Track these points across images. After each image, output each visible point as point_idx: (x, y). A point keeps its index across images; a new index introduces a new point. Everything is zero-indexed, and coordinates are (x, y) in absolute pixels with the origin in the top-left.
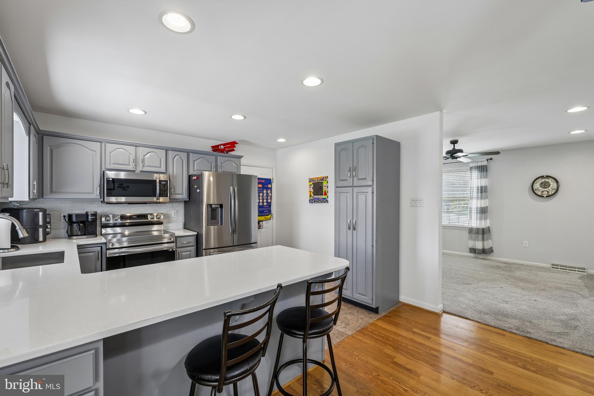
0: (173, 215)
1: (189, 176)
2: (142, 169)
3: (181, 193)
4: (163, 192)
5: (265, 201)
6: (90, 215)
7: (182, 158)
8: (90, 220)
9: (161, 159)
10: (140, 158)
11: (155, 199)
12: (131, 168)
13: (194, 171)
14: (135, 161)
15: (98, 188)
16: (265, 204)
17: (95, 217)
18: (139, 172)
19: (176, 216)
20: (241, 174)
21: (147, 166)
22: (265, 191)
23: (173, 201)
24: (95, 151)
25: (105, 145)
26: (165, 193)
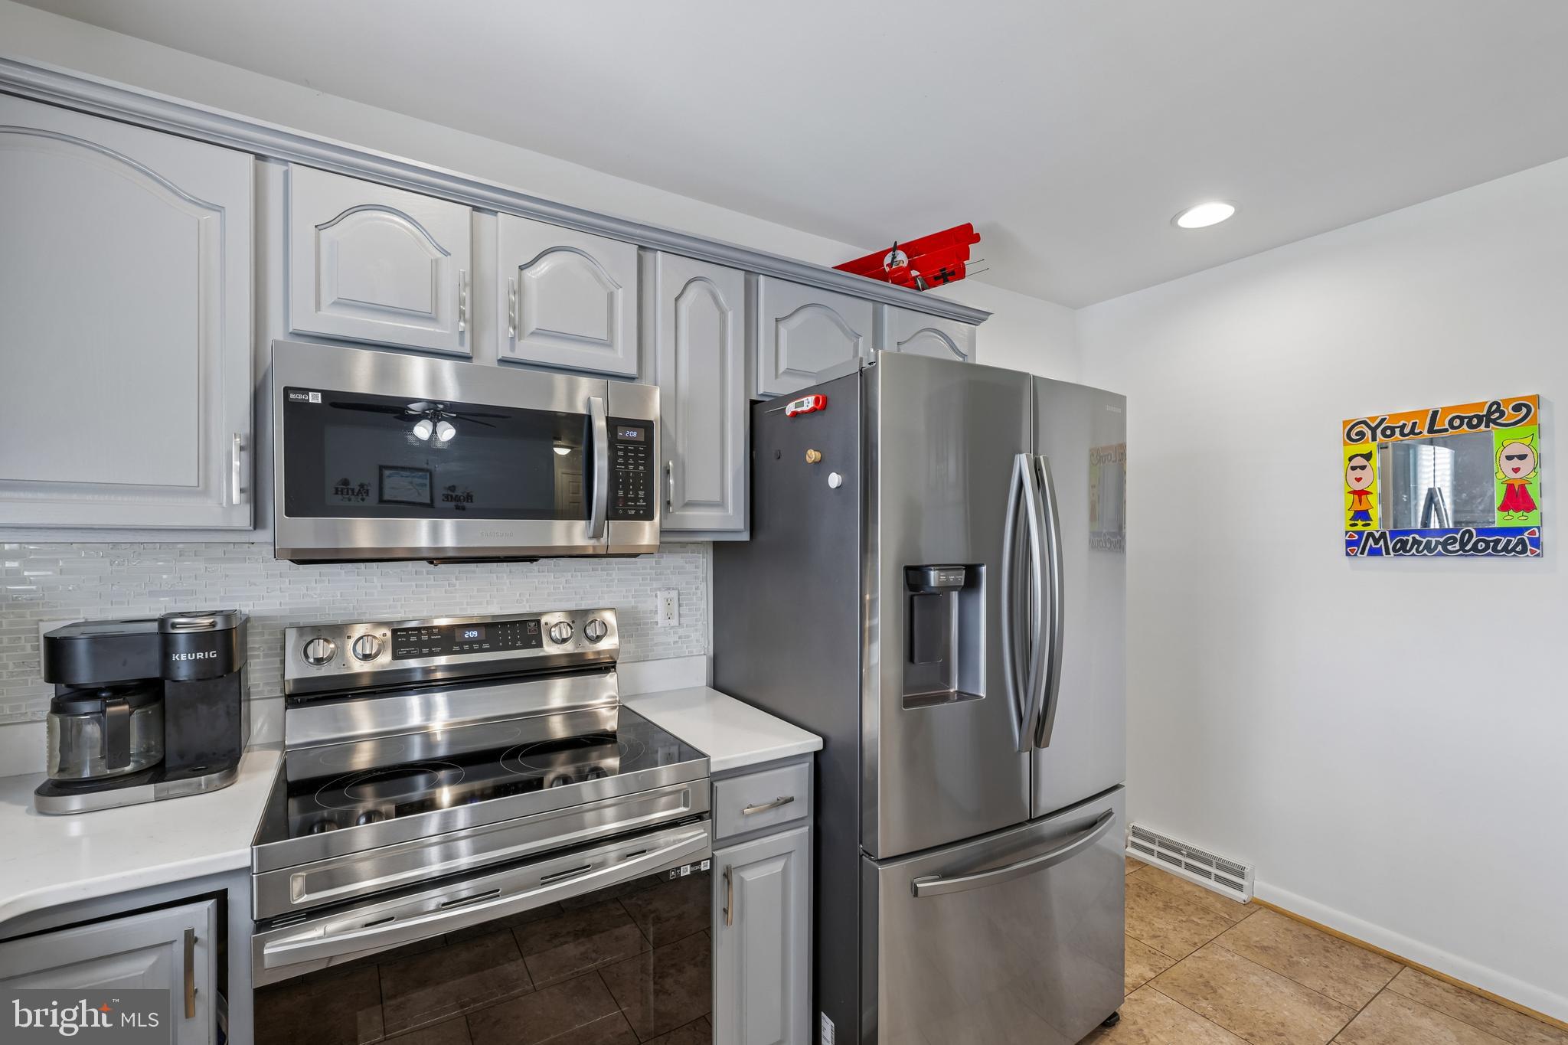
0: (660, 618)
1: (753, 403)
2: (513, 348)
3: (717, 498)
4: (626, 493)
6: (182, 643)
7: (722, 298)
8: (183, 673)
9: (611, 297)
10: (500, 273)
11: (574, 533)
12: (445, 333)
13: (777, 376)
15: (236, 463)
17: (213, 655)
18: (496, 365)
19: (674, 622)
21: (538, 333)
23: (673, 539)
24: (219, 209)
25: (286, 174)
26: (636, 499)
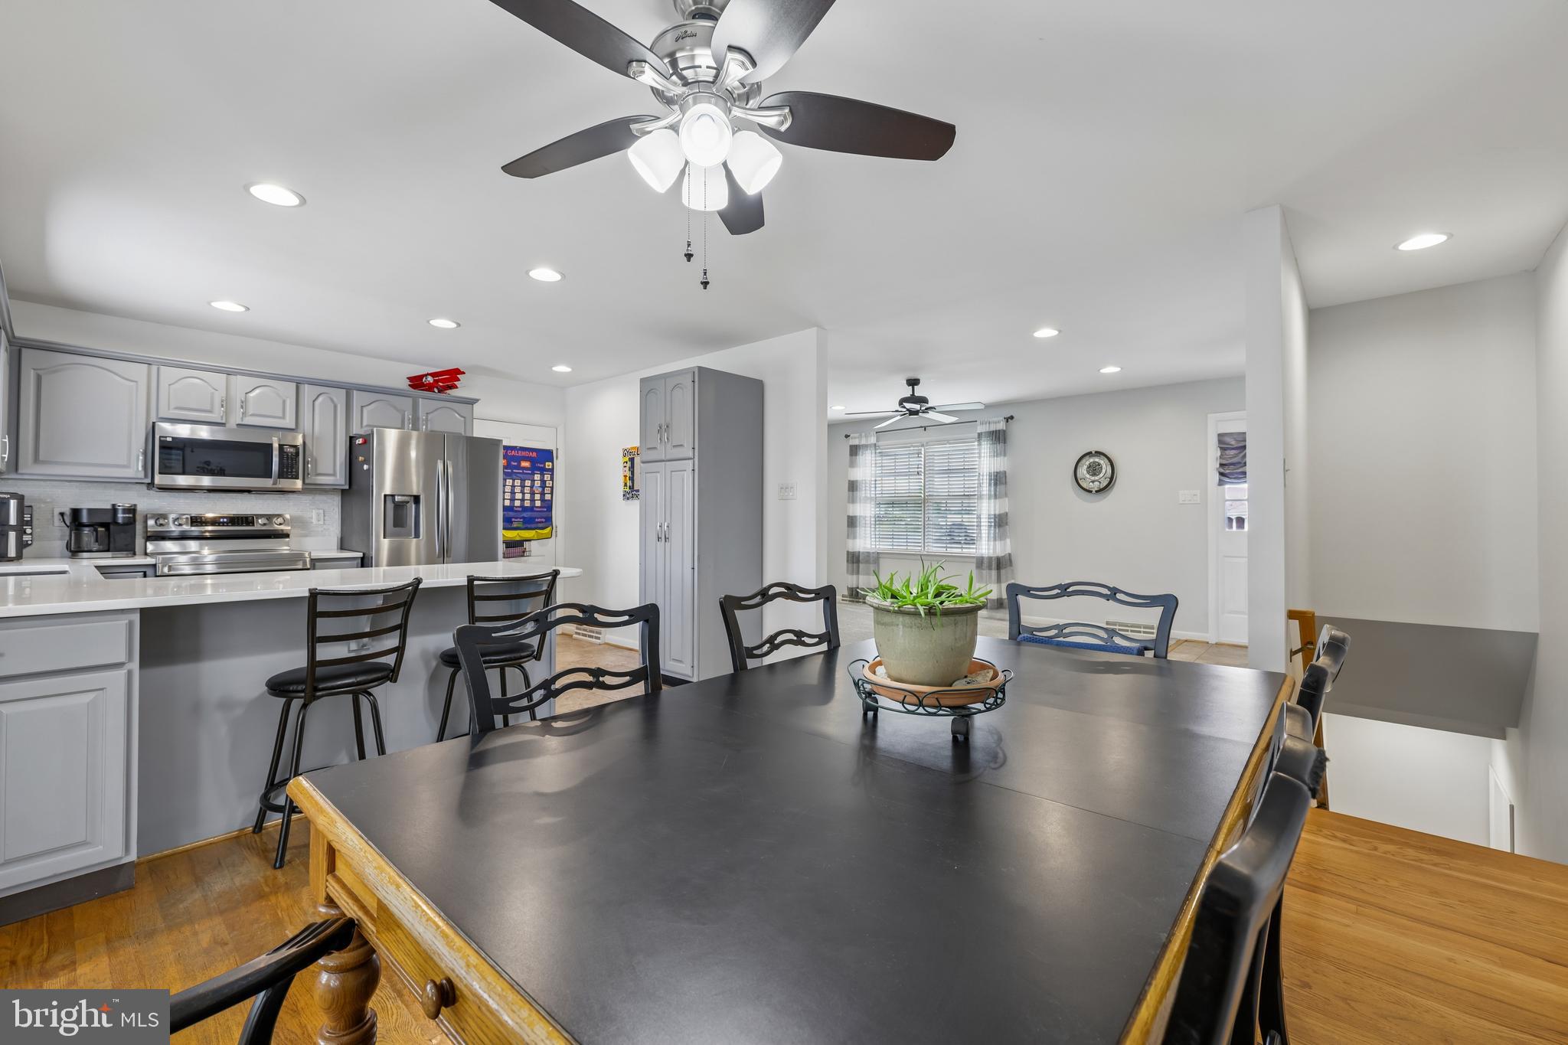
0: (314, 521)
1: (351, 438)
2: (242, 421)
3: (331, 472)
4: (288, 469)
5: (537, 497)
6: (120, 511)
7: (335, 399)
8: (120, 521)
9: (284, 402)
10: (238, 395)
11: (267, 483)
12: (215, 417)
13: (362, 427)
14: (226, 403)
15: (141, 458)
16: (538, 504)
17: (131, 515)
18: (235, 427)
19: (321, 522)
20: (474, 436)
21: (252, 415)
22: (537, 477)
23: (310, 489)
24: (136, 382)
25: (158, 369)
26: (292, 472)
